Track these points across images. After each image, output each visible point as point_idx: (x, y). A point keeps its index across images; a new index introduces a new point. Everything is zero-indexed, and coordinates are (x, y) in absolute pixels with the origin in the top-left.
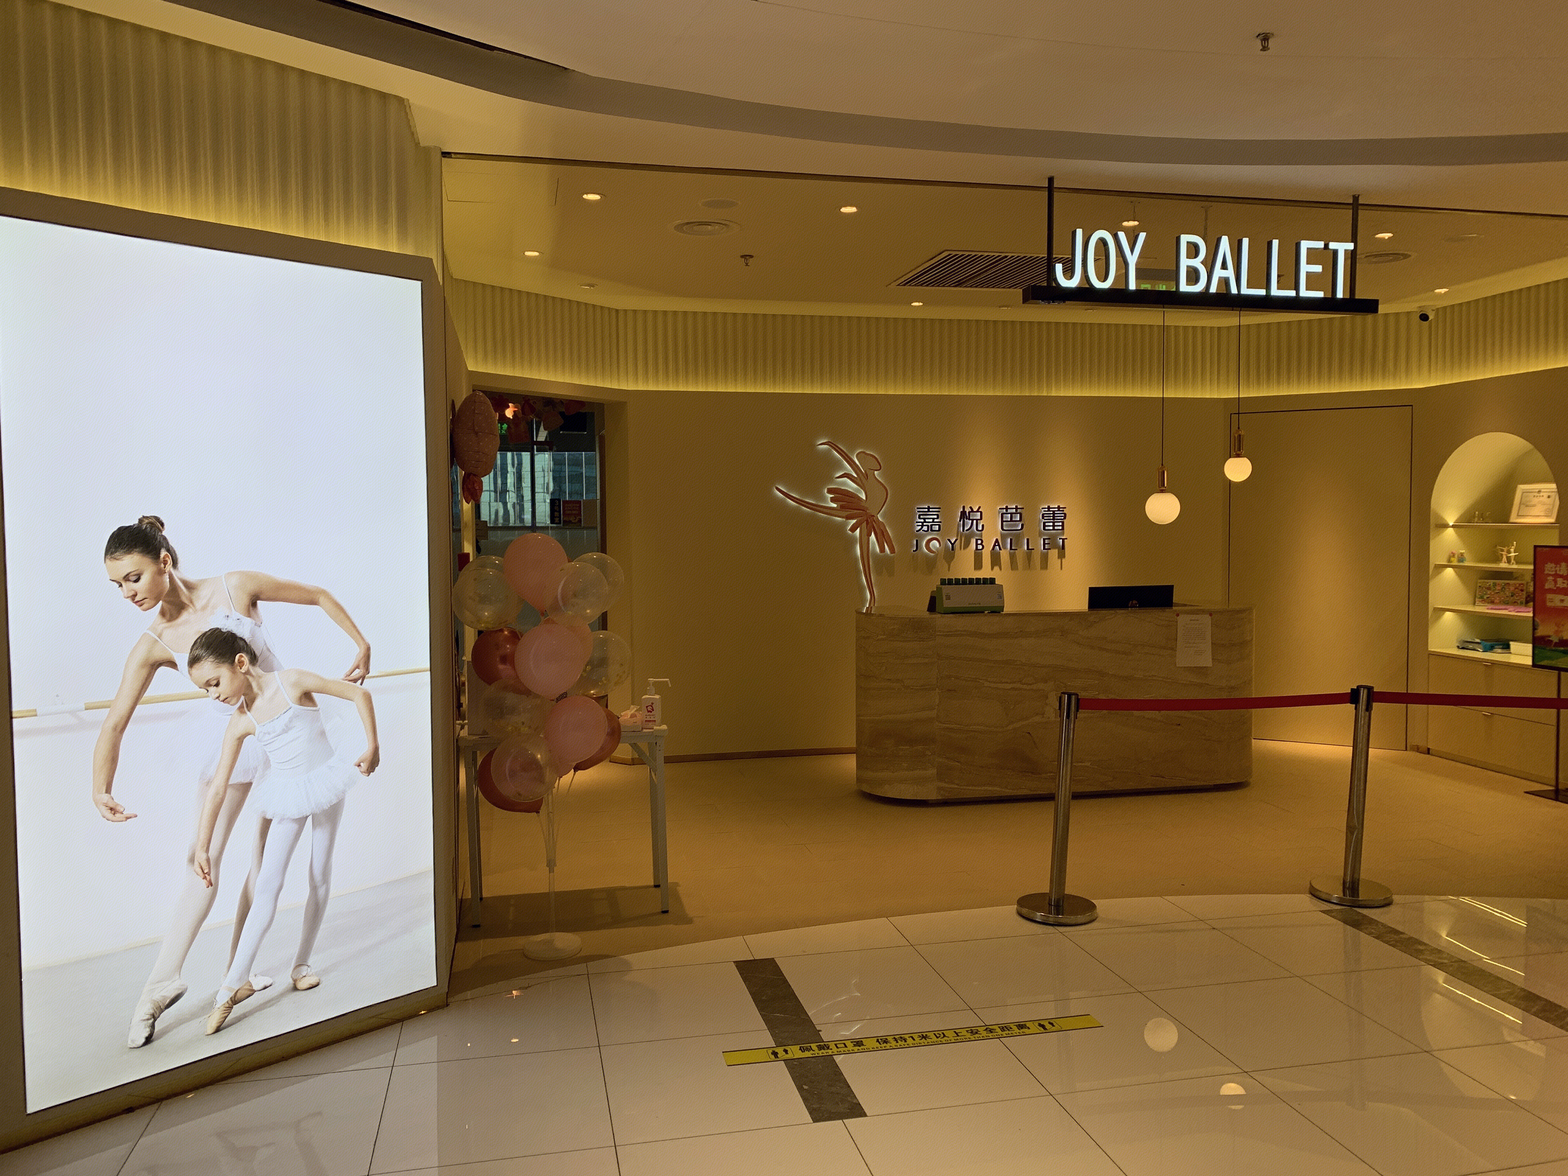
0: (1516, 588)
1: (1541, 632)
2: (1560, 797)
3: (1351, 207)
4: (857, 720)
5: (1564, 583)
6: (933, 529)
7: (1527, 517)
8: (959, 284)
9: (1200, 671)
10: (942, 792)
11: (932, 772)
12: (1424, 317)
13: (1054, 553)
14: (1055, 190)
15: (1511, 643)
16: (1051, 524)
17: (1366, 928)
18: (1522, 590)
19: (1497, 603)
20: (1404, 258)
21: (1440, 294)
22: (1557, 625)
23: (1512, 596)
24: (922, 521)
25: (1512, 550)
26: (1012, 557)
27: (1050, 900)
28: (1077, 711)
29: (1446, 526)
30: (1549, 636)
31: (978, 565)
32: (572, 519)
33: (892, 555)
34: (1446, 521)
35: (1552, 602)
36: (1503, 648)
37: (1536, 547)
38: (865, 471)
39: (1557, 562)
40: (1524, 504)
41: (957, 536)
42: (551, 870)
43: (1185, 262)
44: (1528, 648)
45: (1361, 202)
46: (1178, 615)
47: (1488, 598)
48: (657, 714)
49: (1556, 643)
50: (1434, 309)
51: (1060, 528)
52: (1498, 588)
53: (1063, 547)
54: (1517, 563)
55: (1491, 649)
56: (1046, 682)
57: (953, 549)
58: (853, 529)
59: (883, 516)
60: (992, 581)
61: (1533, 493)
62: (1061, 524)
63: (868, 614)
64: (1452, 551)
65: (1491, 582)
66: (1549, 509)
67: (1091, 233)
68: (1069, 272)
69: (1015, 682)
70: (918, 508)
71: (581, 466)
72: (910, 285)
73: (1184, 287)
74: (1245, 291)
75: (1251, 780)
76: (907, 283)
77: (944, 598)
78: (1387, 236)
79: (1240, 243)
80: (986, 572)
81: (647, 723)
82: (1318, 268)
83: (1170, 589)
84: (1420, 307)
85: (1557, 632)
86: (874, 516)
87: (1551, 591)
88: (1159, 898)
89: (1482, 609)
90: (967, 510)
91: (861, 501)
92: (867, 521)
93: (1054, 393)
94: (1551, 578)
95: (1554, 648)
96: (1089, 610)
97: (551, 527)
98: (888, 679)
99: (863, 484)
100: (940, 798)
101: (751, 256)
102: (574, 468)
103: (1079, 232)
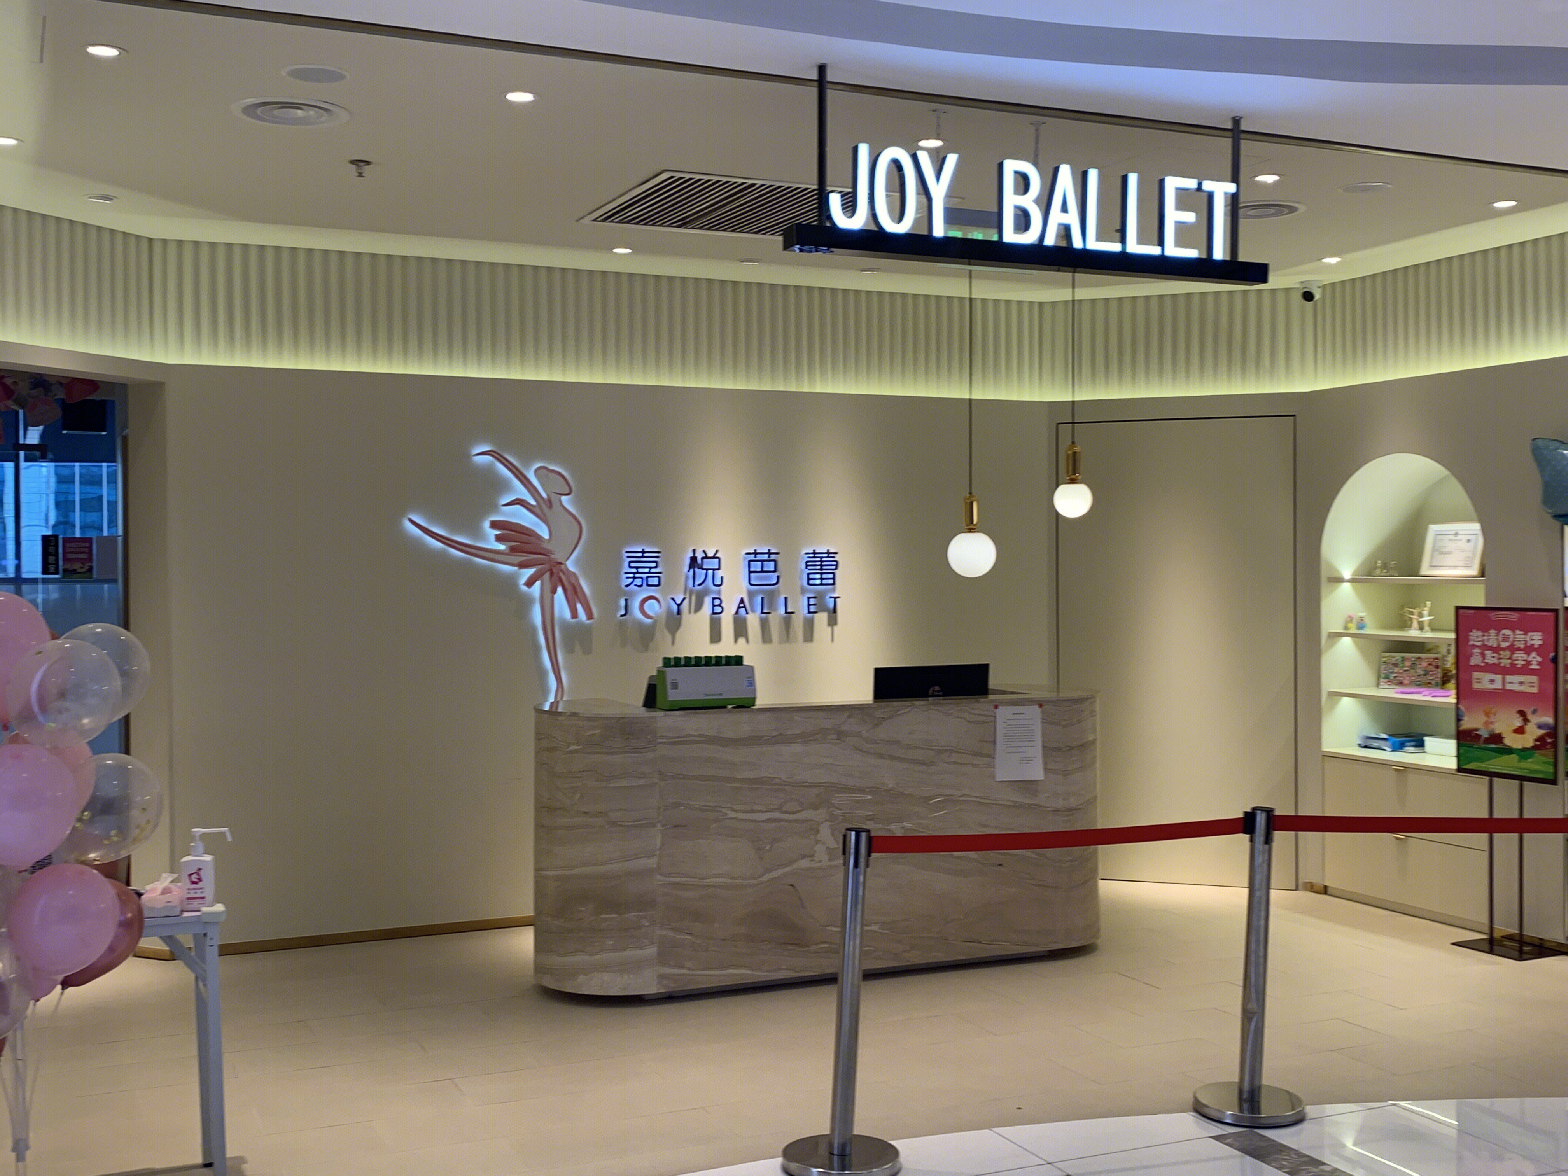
0: (1430, 665)
1: (1468, 723)
2: (1496, 948)
3: (1230, 134)
4: (536, 877)
5: (1493, 657)
6: (650, 583)
7: (1444, 568)
8: (684, 223)
9: (1028, 786)
10: (665, 982)
11: (651, 951)
12: (1308, 296)
13: (821, 618)
14: (829, 86)
15: (1426, 739)
16: (818, 576)
17: (1276, 1160)
18: (1437, 667)
19: (1406, 685)
20: (1289, 213)
21: (1329, 266)
22: (1487, 714)
23: (1425, 675)
24: (634, 570)
25: (1425, 613)
26: (764, 625)
27: (831, 1145)
28: (869, 855)
29: (1340, 580)
30: (1476, 730)
31: (716, 636)
32: (77, 566)
33: (589, 622)
34: (1337, 571)
35: (1480, 682)
36: (1416, 746)
37: (1458, 608)
38: (548, 496)
39: (1485, 630)
40: (1437, 550)
41: (685, 593)
42: (20, 1158)
43: (1011, 200)
44: (1450, 746)
45: (1243, 127)
46: (996, 707)
47: (1395, 677)
48: (208, 887)
49: (1486, 739)
50: (1321, 285)
51: (831, 582)
52: (1408, 664)
53: (835, 610)
54: (1433, 630)
55: (1399, 747)
56: (816, 808)
57: (679, 613)
58: (530, 583)
59: (577, 562)
60: (737, 661)
61: (1448, 536)
62: (831, 576)
63: (553, 712)
64: (1350, 614)
65: (1398, 656)
66: (1469, 557)
67: (880, 151)
68: (850, 206)
69: (771, 811)
70: (627, 552)
71: (100, 483)
72: (611, 222)
73: (1010, 236)
74: (1093, 244)
75: (1099, 942)
76: (608, 217)
77: (669, 687)
78: (1270, 179)
79: (1085, 174)
80: (727, 648)
81: (191, 901)
82: (1190, 217)
83: (983, 669)
84: (1302, 282)
85: (1487, 724)
86: (560, 563)
87: (1478, 668)
88: (987, 1131)
89: (1390, 693)
90: (699, 555)
91: (542, 541)
92: (551, 570)
93: (819, 389)
94: (1477, 651)
95: (1484, 746)
96: (875, 702)
97: (43, 579)
98: (585, 813)
99: (545, 515)
100: (663, 991)
101: (368, 163)
102: (89, 489)
103: (864, 150)
